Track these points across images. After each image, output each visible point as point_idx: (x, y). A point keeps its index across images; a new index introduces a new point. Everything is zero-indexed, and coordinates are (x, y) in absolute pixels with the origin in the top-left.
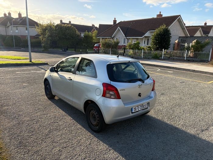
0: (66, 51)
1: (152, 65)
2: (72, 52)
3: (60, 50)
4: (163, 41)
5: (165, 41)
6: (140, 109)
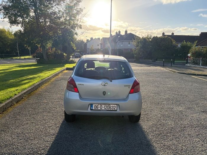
0: (155, 62)
2: (160, 62)
3: (151, 61)
6: (103, 109)
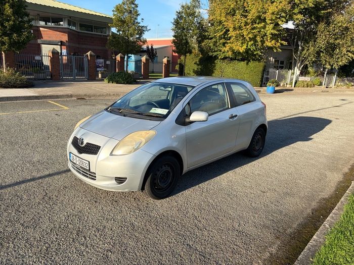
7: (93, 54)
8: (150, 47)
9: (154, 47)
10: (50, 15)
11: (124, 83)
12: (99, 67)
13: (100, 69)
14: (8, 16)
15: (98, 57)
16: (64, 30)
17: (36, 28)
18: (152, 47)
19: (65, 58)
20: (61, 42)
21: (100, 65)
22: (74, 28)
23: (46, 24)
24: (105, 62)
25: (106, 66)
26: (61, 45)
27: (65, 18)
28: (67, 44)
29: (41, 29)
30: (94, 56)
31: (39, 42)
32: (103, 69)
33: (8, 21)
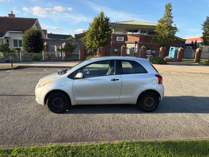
1: (45, 66)
4: (37, 43)
5: (40, 43)
7: (144, 47)
8: (194, 42)
9: (198, 42)
10: (133, 29)
11: (157, 64)
12: (148, 54)
13: (148, 56)
14: (99, 31)
15: (148, 49)
16: (138, 35)
17: (126, 36)
18: (196, 42)
19: (137, 50)
20: (136, 42)
21: (149, 53)
22: (145, 34)
23: (133, 33)
24: (152, 52)
25: (152, 54)
26: (135, 43)
27: (139, 29)
28: (139, 43)
29: (128, 36)
30: (145, 48)
31: (126, 43)
32: (150, 56)
33: (99, 34)
